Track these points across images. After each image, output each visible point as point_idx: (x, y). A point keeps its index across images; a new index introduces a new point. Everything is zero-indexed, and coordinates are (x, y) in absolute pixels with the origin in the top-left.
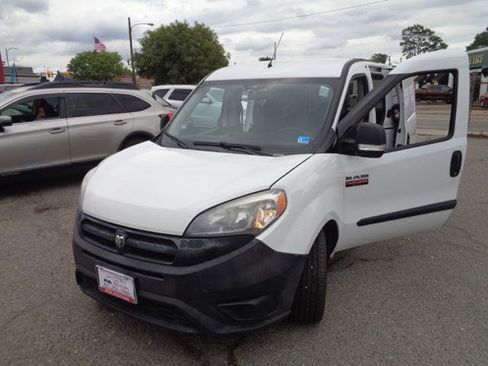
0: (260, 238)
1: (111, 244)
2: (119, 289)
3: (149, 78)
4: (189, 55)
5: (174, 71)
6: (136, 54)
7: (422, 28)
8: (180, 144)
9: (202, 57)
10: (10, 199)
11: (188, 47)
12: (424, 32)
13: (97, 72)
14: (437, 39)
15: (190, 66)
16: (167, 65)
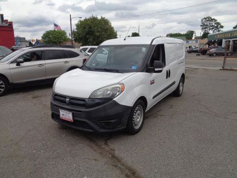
0: (115, 99)
1: (64, 102)
2: (67, 117)
3: (79, 43)
4: (98, 32)
5: (91, 40)
6: (74, 31)
7: (211, 18)
8: (90, 69)
9: (103, 33)
10: (22, 93)
11: (98, 28)
12: (212, 20)
13: (55, 39)
14: (218, 24)
15: (98, 37)
16: (88, 37)
